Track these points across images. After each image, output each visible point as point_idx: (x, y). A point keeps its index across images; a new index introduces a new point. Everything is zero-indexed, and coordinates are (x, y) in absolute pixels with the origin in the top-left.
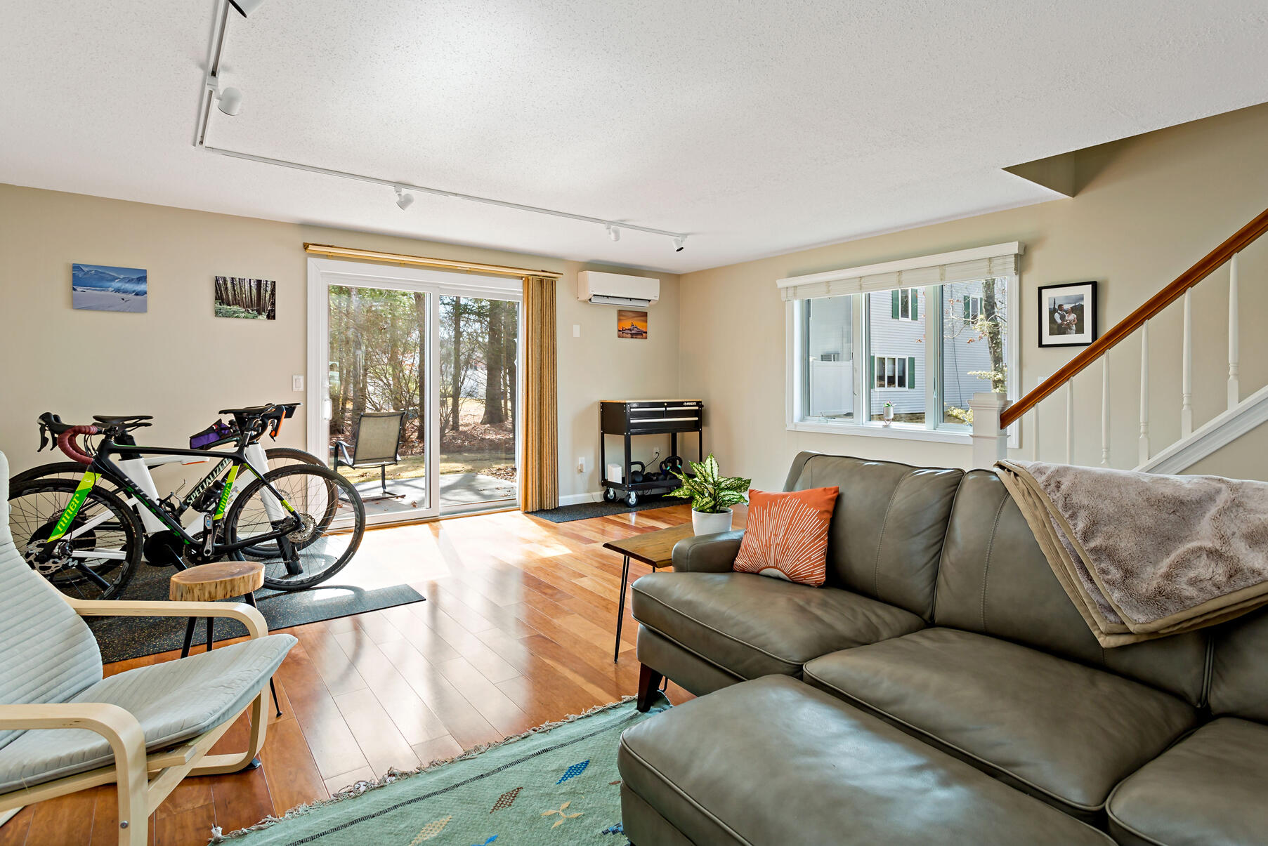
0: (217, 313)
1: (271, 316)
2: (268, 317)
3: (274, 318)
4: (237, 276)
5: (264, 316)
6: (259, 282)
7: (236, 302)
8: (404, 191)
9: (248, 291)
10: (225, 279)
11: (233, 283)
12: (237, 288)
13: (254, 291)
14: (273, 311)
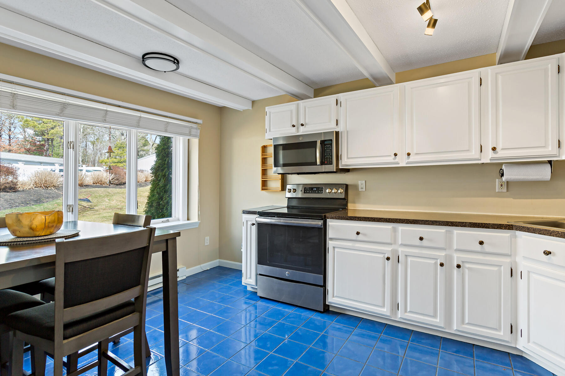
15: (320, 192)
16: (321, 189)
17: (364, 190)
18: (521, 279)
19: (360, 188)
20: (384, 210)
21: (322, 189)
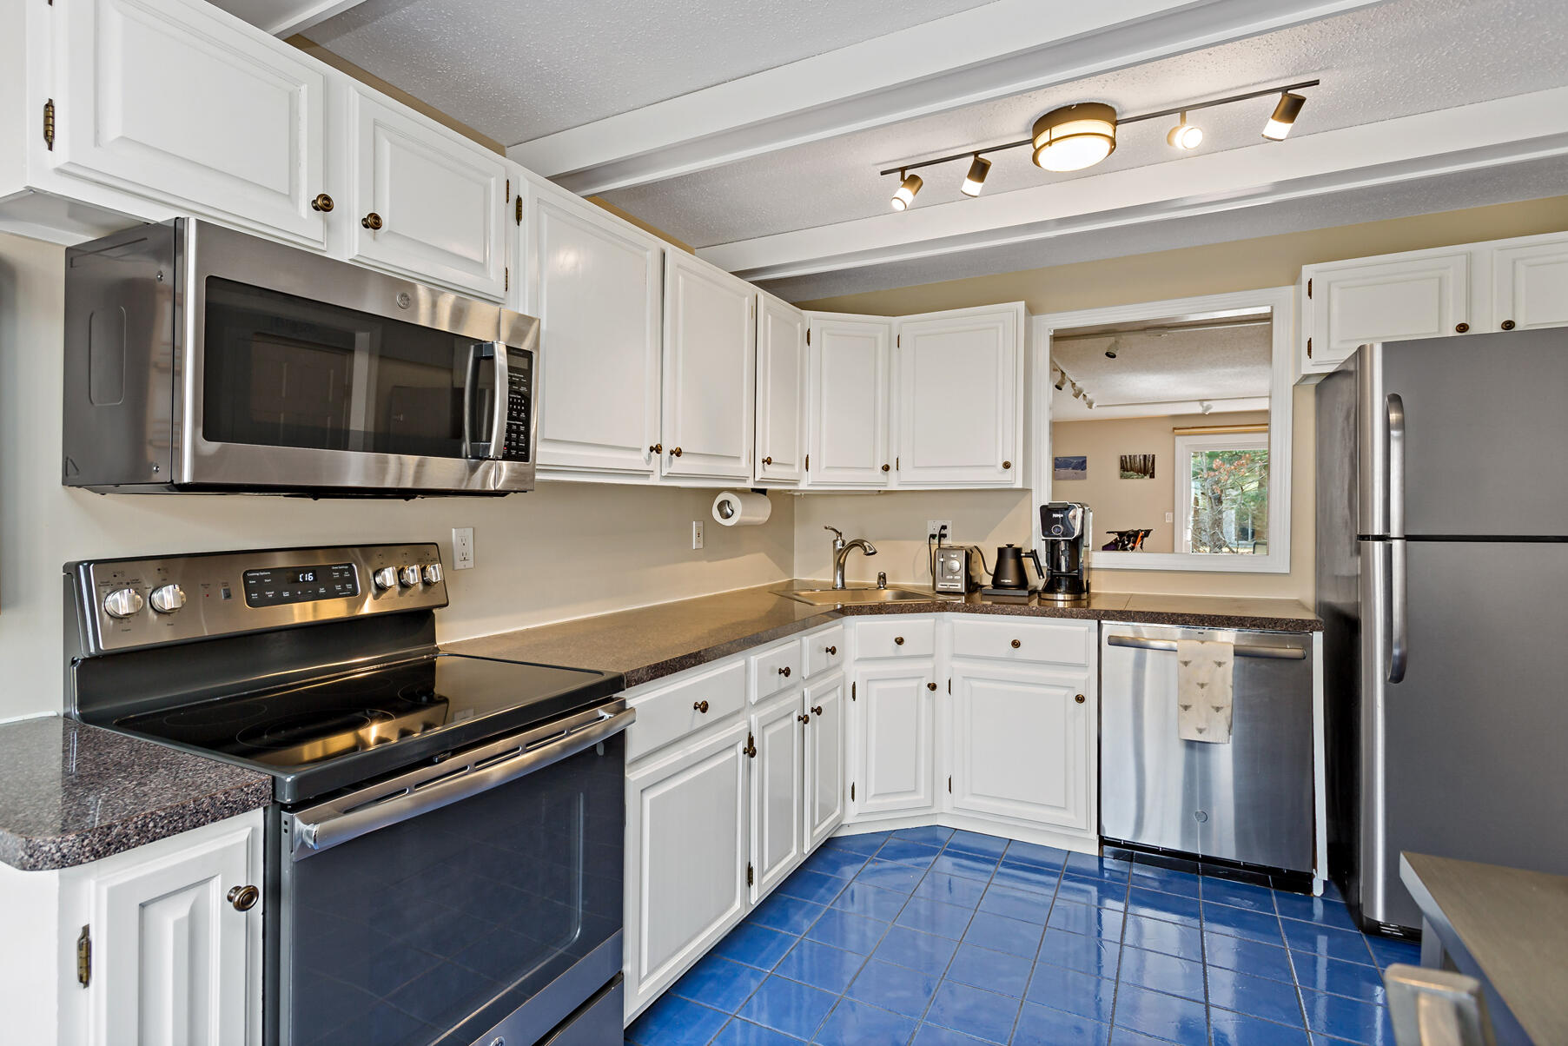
0: (1122, 477)
1: (1152, 476)
2: (1151, 477)
3: (1154, 477)
4: (1132, 454)
5: (1148, 476)
6: (1145, 456)
7: (1132, 470)
8: (1206, 404)
9: (1139, 462)
10: (1125, 457)
11: (1130, 459)
12: (1133, 461)
13: (1142, 462)
14: (1153, 473)
15: (338, 587)
16: (342, 572)
17: (470, 564)
18: (854, 699)
19: (457, 557)
20: (525, 628)
21: (347, 574)
